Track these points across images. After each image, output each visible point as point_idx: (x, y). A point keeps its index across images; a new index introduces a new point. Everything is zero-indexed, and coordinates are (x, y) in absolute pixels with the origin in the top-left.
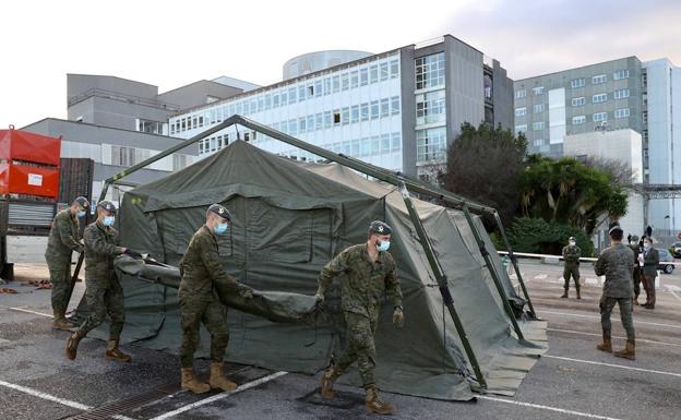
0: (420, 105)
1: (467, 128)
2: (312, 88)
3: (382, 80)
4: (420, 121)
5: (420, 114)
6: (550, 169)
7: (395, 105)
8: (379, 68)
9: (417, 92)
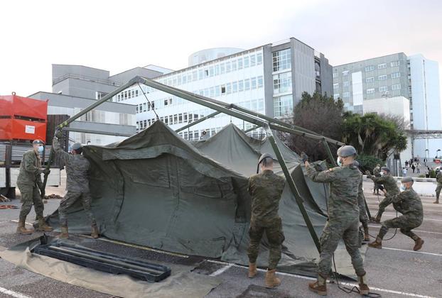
0: (276, 81)
1: (306, 95)
2: (207, 71)
3: (252, 66)
4: (276, 91)
5: (276, 87)
6: (359, 121)
7: (260, 81)
8: (250, 59)
9: (274, 73)
